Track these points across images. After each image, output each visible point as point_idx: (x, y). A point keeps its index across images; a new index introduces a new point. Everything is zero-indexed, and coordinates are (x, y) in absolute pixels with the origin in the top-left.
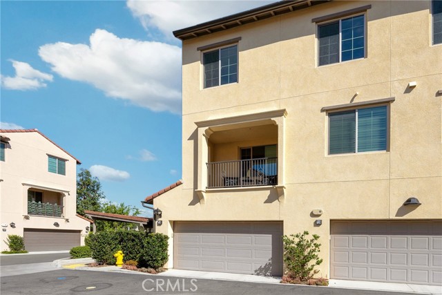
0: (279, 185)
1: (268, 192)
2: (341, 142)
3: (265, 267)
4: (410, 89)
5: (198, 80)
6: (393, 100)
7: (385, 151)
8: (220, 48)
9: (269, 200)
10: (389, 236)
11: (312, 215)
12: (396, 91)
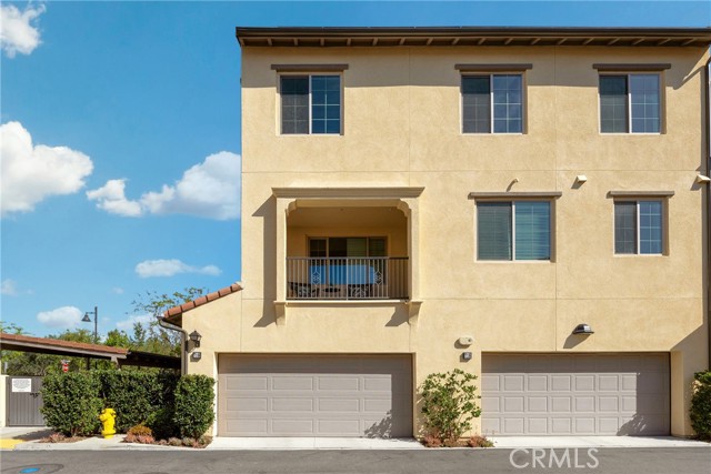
0: (414, 300)
1: (392, 310)
2: (493, 244)
3: (381, 424)
4: (578, 184)
5: (273, 117)
6: (559, 196)
7: (548, 262)
8: (310, 74)
9: (394, 322)
10: (550, 375)
11: (458, 345)
12: (562, 184)
